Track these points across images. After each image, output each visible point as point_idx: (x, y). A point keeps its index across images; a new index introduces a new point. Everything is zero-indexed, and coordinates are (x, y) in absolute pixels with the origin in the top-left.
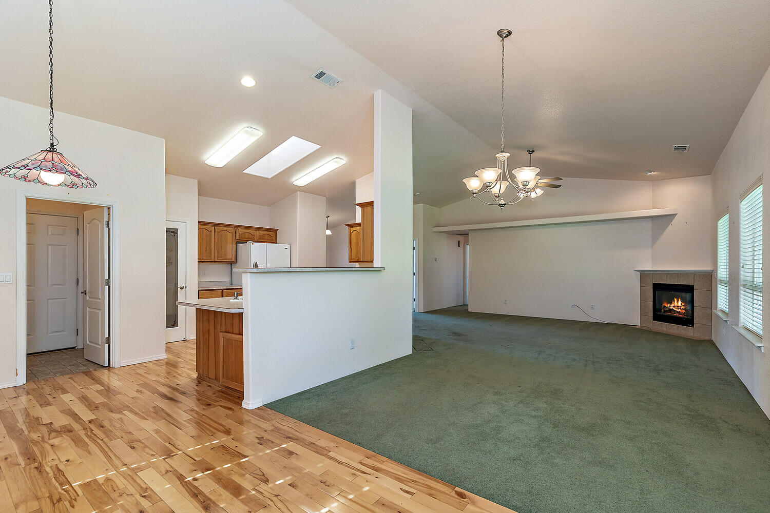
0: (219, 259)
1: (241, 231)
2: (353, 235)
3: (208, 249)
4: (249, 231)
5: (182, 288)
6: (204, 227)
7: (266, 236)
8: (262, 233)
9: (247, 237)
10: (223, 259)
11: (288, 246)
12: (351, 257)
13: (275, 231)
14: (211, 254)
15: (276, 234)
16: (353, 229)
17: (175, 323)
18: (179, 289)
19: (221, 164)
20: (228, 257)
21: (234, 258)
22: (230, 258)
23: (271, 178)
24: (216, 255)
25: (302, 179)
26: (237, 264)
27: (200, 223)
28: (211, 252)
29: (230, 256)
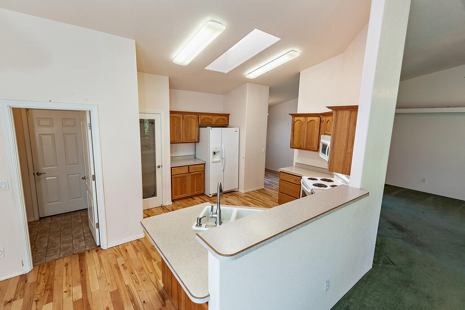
0: (187, 140)
1: (202, 117)
2: (297, 124)
3: (178, 132)
4: (208, 117)
5: (159, 167)
6: (175, 115)
7: (221, 120)
8: (218, 117)
9: (207, 121)
10: (189, 140)
11: (238, 130)
12: (293, 143)
13: (227, 115)
14: (180, 137)
15: (228, 117)
16: (296, 118)
17: (154, 194)
18: (157, 168)
19: (187, 63)
20: (193, 139)
21: (197, 139)
22: (195, 139)
23: (229, 73)
24: (184, 137)
25: (253, 73)
26: (200, 143)
27: (171, 112)
28: (180, 135)
29: (194, 137)
